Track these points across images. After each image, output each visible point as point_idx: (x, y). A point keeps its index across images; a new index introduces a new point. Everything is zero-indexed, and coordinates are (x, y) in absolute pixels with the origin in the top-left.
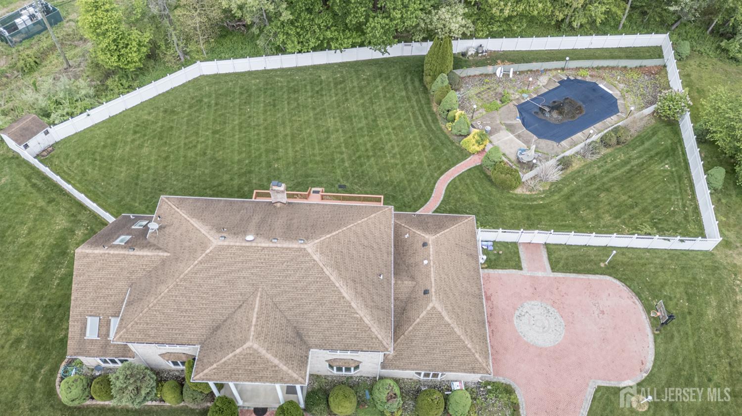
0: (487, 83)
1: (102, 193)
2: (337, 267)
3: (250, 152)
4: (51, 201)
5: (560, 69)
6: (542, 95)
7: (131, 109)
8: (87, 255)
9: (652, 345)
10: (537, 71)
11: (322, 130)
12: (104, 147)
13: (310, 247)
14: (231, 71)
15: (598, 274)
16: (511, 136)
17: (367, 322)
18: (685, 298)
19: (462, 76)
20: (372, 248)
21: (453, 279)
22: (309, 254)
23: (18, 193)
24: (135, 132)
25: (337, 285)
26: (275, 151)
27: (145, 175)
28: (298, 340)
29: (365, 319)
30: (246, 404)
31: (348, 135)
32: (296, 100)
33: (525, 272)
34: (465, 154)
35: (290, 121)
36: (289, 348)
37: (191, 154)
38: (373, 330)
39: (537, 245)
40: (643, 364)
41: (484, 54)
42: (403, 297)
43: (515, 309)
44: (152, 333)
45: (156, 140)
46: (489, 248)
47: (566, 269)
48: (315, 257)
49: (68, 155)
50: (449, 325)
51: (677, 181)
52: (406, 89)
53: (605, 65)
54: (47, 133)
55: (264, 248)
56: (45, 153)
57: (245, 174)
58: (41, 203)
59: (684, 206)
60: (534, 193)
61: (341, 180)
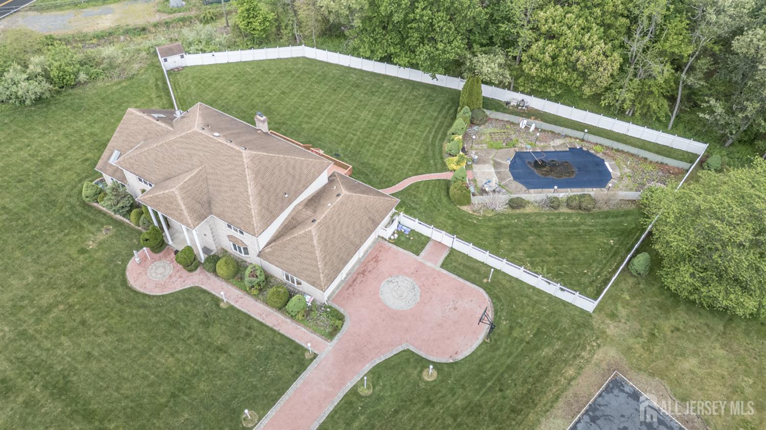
0: (507, 129)
1: (189, 103)
2: (257, 174)
3: (294, 112)
4: (159, 96)
5: (580, 139)
6: (546, 152)
7: (244, 62)
8: (132, 114)
9: (475, 346)
10: (559, 134)
11: (353, 116)
12: (211, 78)
13: (245, 153)
14: (325, 60)
15: (475, 284)
16: (493, 170)
17: (253, 213)
18: (534, 332)
19: (491, 116)
20: (294, 177)
21: (342, 224)
22: (242, 157)
23: (145, 86)
24: (235, 76)
25: (248, 182)
26: (311, 118)
27: (220, 102)
28: (207, 205)
29: (253, 211)
30: (173, 245)
31: (369, 126)
32: (353, 92)
33: (420, 258)
34: (444, 168)
35: (338, 103)
36: (198, 206)
37: (257, 100)
38: (254, 219)
39: (445, 246)
40: (456, 353)
41: (524, 108)
42: (299, 219)
43: (390, 276)
44: (135, 167)
45: (243, 85)
46: (406, 233)
47: (453, 271)
48: (245, 160)
49: (187, 75)
50: (314, 246)
51: (610, 256)
52: (440, 112)
53: (626, 151)
54: (182, 57)
55: (219, 142)
56: (176, 70)
57: (279, 124)
58: (153, 96)
59: (599, 274)
60: (475, 214)
61: (340, 151)
